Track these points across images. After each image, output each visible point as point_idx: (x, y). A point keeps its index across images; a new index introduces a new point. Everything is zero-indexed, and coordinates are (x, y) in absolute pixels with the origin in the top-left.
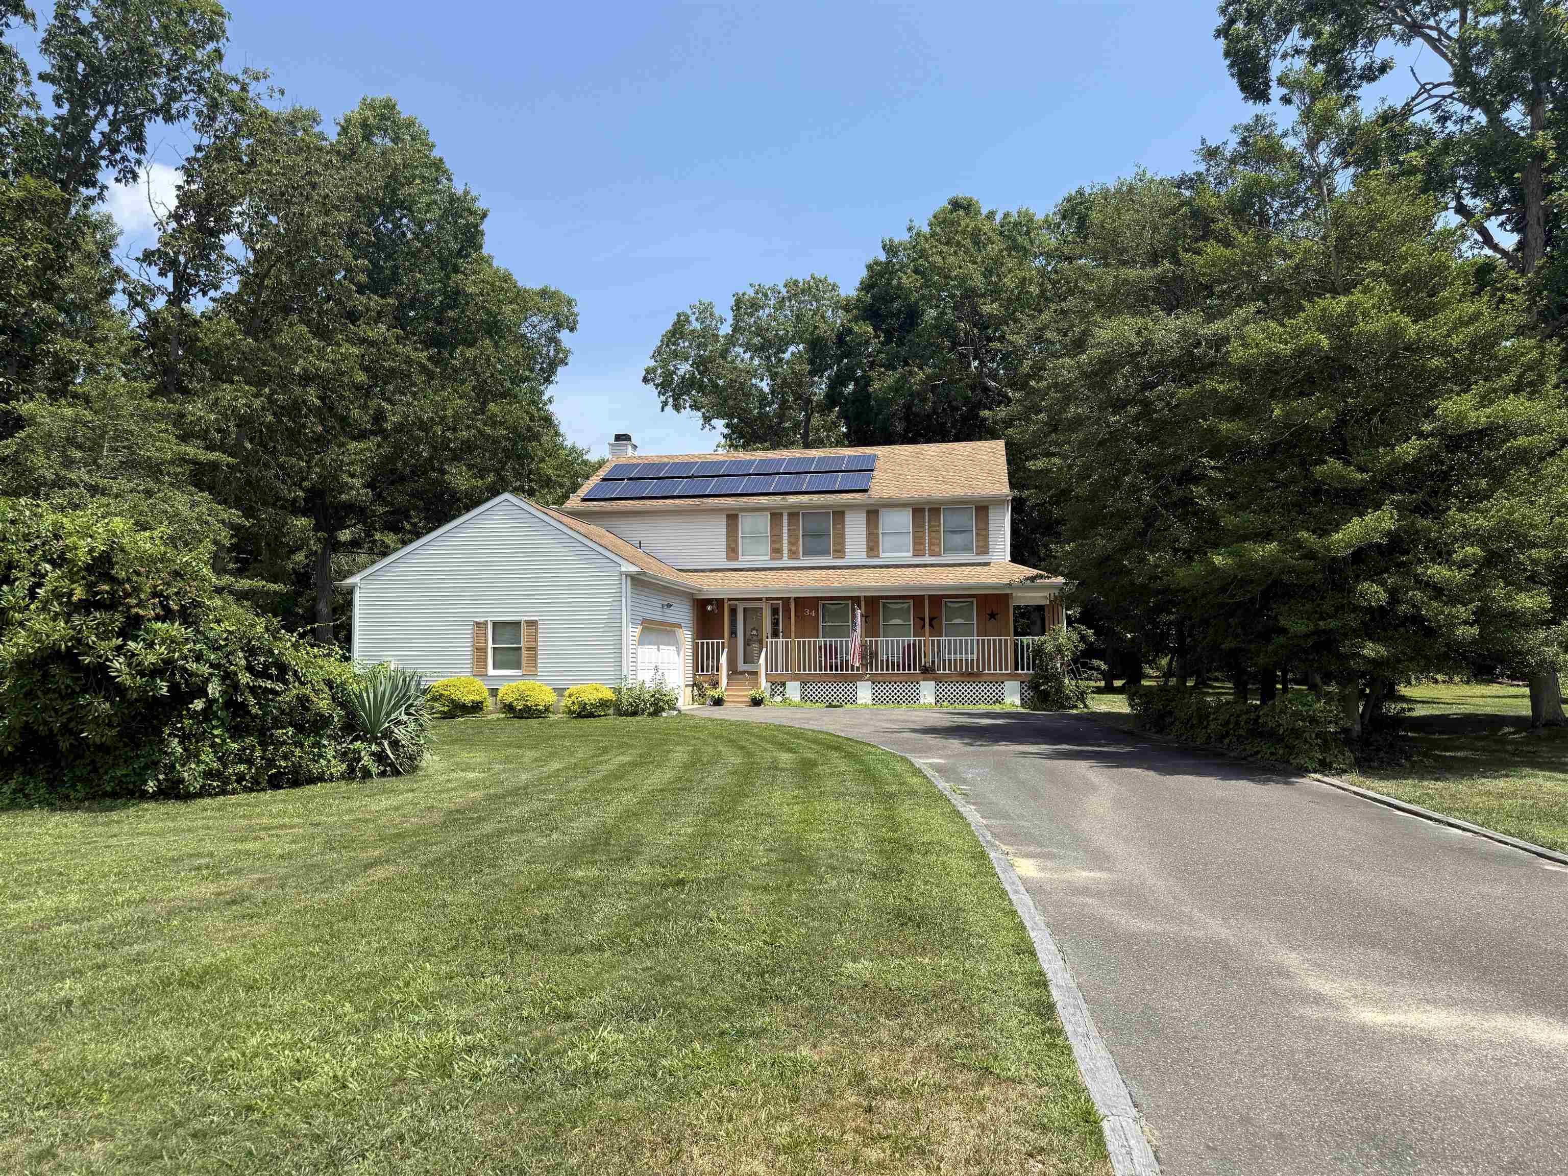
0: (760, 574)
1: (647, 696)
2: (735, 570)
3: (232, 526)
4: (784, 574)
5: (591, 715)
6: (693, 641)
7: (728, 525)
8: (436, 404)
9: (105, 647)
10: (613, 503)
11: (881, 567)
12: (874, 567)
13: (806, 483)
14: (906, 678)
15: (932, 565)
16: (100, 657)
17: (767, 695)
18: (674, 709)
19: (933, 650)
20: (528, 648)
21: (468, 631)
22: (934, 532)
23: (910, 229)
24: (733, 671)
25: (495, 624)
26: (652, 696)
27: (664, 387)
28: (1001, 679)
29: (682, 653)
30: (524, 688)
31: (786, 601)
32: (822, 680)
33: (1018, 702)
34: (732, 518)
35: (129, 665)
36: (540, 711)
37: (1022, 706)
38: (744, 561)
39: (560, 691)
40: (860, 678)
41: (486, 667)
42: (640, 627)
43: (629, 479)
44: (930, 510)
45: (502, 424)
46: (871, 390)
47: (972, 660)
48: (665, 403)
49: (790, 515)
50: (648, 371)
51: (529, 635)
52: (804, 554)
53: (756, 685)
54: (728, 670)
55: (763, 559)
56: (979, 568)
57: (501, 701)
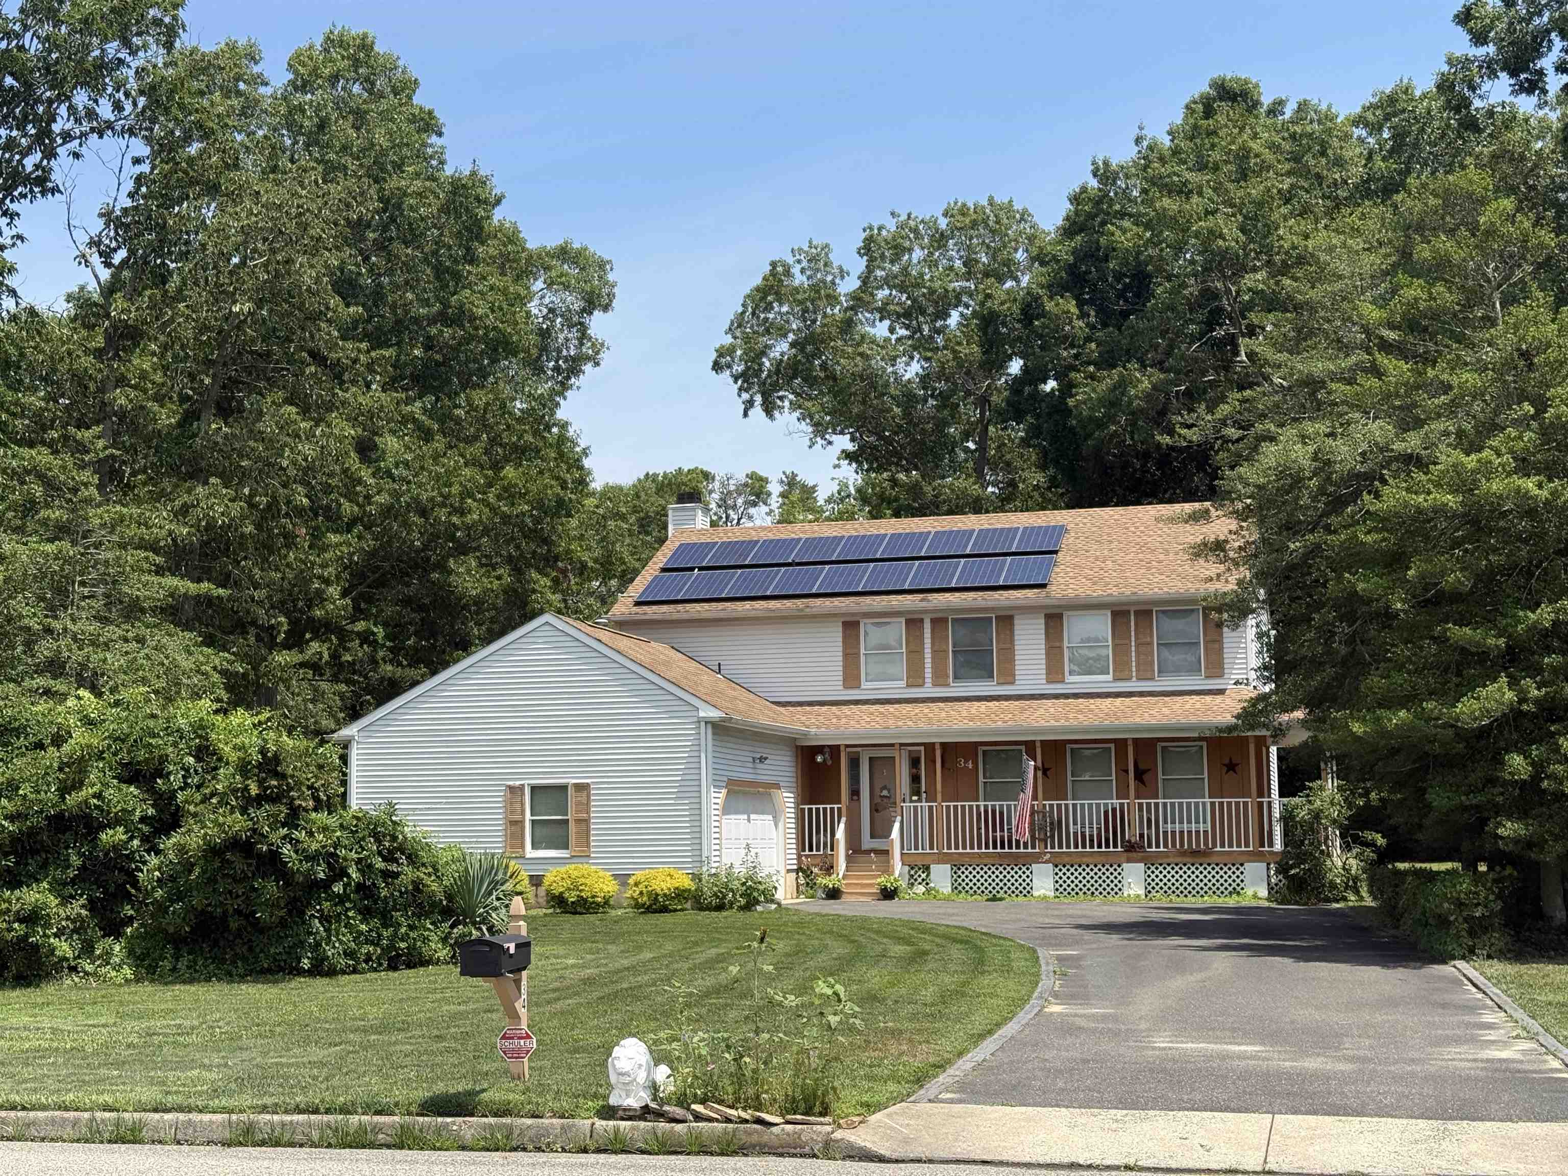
0: (891, 708)
1: (736, 885)
2: (857, 702)
3: (223, 673)
4: (924, 708)
5: (664, 910)
6: (797, 804)
7: (845, 637)
8: (438, 477)
9: (275, 837)
10: (680, 607)
11: (1066, 696)
12: (1057, 696)
13: (958, 573)
14: (1103, 859)
15: (1142, 694)
16: (272, 844)
17: (903, 884)
18: (772, 901)
19: (1141, 817)
20: (578, 821)
21: (498, 799)
22: (1144, 646)
23: (1138, 141)
24: (855, 850)
25: (534, 789)
26: (744, 884)
27: (746, 379)
28: (1241, 859)
29: (781, 825)
30: (576, 873)
31: (929, 747)
32: (980, 861)
33: (1263, 892)
34: (851, 627)
35: (296, 852)
36: (598, 904)
37: (1268, 900)
38: (868, 688)
39: (622, 879)
40: (1036, 858)
41: (523, 846)
42: (724, 791)
43: (701, 569)
44: (1136, 613)
45: (522, 496)
46: (1071, 402)
47: (1206, 832)
48: (749, 404)
49: (934, 621)
50: (721, 353)
51: (578, 804)
52: (956, 677)
53: (887, 869)
54: (847, 850)
55: (897, 688)
56: (1208, 698)
57: (548, 892)
